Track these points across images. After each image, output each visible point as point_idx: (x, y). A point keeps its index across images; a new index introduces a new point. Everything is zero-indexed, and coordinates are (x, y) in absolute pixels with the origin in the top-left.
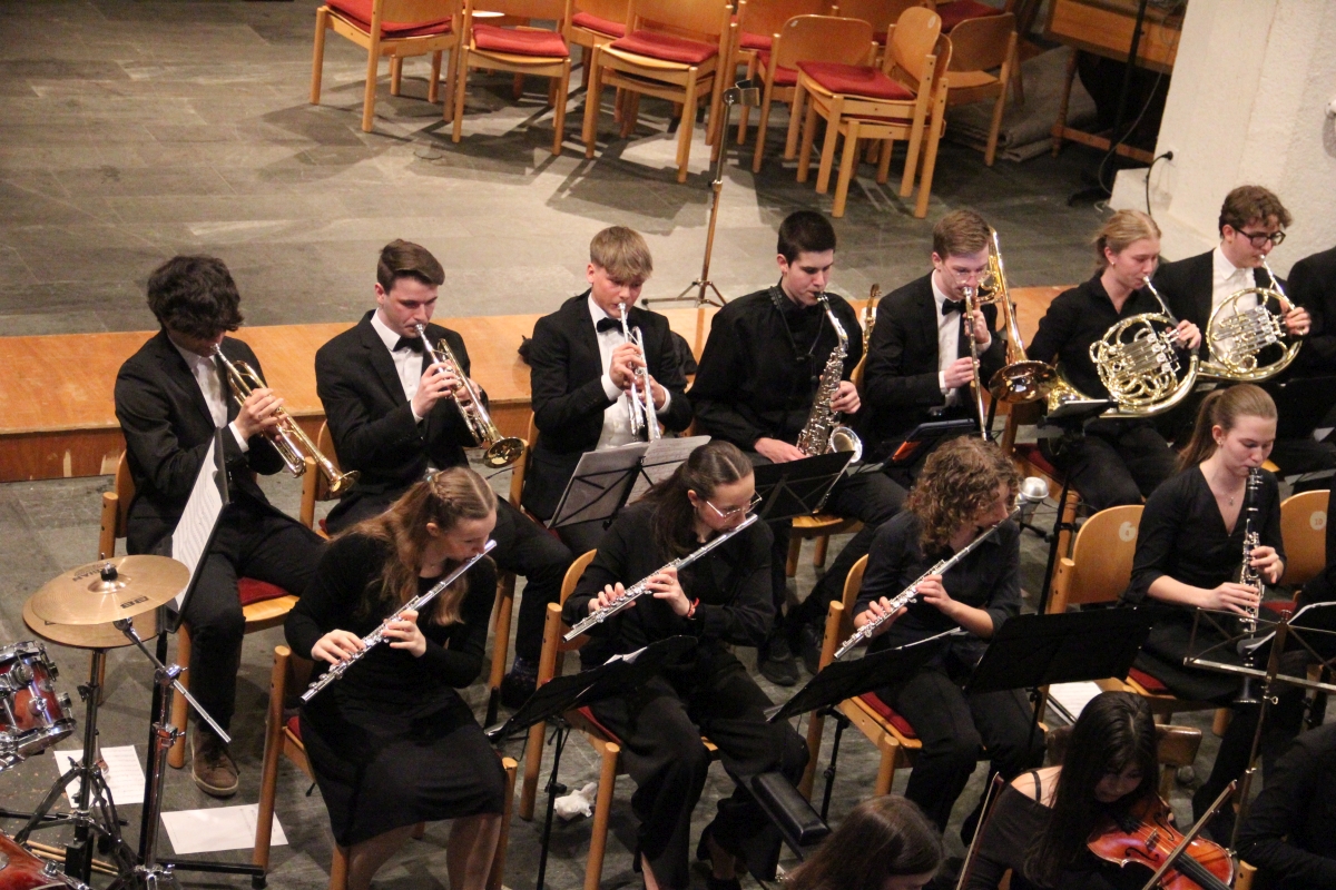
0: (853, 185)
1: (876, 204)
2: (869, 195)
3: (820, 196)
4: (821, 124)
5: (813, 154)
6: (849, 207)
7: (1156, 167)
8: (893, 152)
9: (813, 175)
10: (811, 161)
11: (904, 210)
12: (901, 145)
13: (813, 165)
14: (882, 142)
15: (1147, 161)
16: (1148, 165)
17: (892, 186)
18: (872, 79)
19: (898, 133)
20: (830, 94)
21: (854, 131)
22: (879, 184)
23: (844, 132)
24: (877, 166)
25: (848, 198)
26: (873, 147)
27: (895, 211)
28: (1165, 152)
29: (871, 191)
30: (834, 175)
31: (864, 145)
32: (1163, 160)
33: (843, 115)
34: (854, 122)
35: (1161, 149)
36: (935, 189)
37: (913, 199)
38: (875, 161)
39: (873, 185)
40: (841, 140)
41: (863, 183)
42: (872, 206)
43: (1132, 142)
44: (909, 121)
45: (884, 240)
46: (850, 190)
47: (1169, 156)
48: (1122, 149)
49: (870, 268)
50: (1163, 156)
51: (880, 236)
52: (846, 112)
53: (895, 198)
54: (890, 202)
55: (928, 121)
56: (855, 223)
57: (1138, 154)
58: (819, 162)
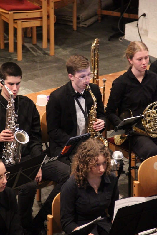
0: (23, 47)
1: (34, 53)
2: (31, 50)
3: (12, 53)
4: (6, 25)
5: (5, 37)
6: (23, 57)
7: (140, 20)
8: (37, 31)
9: (7, 45)
10: (5, 40)
11: (45, 54)
12: (40, 28)
13: (6, 42)
14: (32, 28)
15: (136, 18)
16: (137, 20)
17: (38, 44)
18: (23, 4)
19: (37, 23)
20: (7, 12)
21: (20, 25)
22: (34, 45)
23: (16, 27)
24: (31, 38)
25: (23, 52)
26: (29, 30)
27: (42, 55)
28: (142, 14)
29: (31, 48)
30: (15, 44)
31: (25, 31)
32: (142, 17)
33: (14, 20)
34: (19, 22)
35: (140, 13)
36: (56, 43)
37: (48, 48)
38: (30, 36)
39: (31, 46)
40: (15, 30)
41: (28, 45)
42: (33, 54)
43: (129, 12)
44: (41, 18)
45: (40, 67)
46: (23, 49)
47: (144, 15)
48: (126, 15)
49: (37, 79)
50: (142, 15)
51: (38, 65)
52: (15, 18)
53: (41, 49)
54: (39, 51)
55: (48, 17)
56: (27, 62)
57: (132, 16)
58: (8, 40)
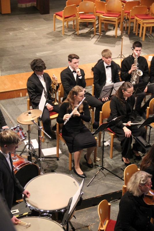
0: (146, 35)
1: (150, 38)
2: (149, 36)
3: (140, 37)
4: (139, 25)
5: (138, 30)
6: (145, 39)
8: (152, 28)
9: (138, 34)
10: (138, 31)
13: (138, 32)
14: (150, 27)
17: (152, 34)
18: (148, 16)
19: (153, 25)
20: (140, 20)
21: (145, 26)
22: (150, 34)
23: (143, 26)
24: (149, 31)
25: (145, 37)
26: (149, 28)
29: (149, 35)
30: (142, 34)
31: (147, 28)
33: (143, 23)
34: (145, 24)
38: (149, 30)
39: (149, 34)
40: (143, 27)
41: (147, 34)
42: (149, 38)
45: (152, 44)
46: (145, 36)
49: (150, 49)
51: (151, 43)
52: (144, 22)
54: (152, 37)
56: (146, 41)
58: (139, 31)
